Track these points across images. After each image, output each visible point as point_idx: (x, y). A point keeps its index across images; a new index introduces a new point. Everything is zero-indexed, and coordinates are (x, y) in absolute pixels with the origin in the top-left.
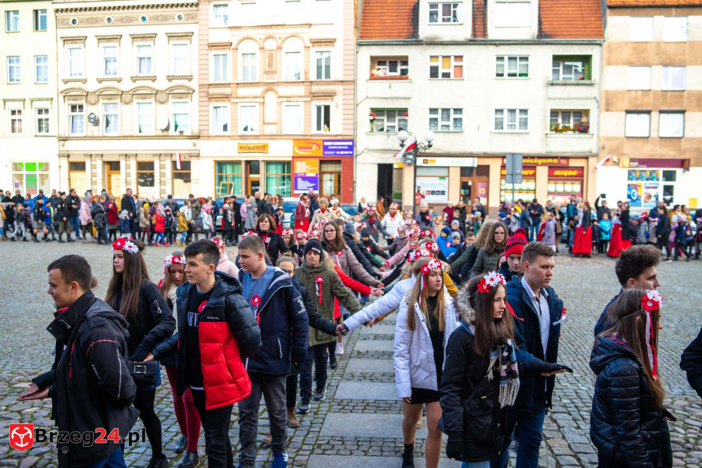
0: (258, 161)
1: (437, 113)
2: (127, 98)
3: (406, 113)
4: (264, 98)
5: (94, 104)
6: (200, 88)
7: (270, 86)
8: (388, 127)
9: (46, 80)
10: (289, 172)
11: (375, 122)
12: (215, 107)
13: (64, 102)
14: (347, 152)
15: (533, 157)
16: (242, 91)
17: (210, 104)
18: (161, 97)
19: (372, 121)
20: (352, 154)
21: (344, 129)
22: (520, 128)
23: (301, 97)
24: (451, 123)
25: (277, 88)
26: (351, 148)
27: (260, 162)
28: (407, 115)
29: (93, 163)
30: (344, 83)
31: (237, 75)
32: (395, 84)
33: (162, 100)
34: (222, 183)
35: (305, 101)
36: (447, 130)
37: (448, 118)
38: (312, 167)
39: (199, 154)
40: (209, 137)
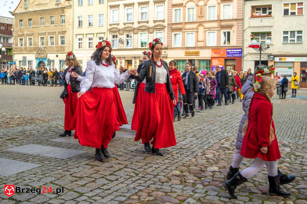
0: (194, 60)
1: (288, 34)
2: (136, 31)
3: (270, 34)
4: (198, 29)
5: (122, 35)
6: (168, 26)
7: (201, 23)
8: (261, 42)
9: (103, 24)
10: (210, 65)
11: (254, 39)
12: (175, 35)
13: (110, 34)
14: (238, 55)
16: (188, 26)
17: (173, 33)
18: (151, 30)
19: (252, 39)
20: (241, 56)
21: (237, 43)
23: (215, 28)
24: (296, 39)
25: (204, 24)
26: (241, 53)
27: (196, 60)
28: (271, 36)
29: (121, 61)
30: (237, 20)
31: (185, 19)
32: (265, 20)
33: (151, 32)
35: (217, 30)
36: (293, 43)
37: (294, 36)
38: (221, 62)
39: (167, 56)
40: (172, 48)
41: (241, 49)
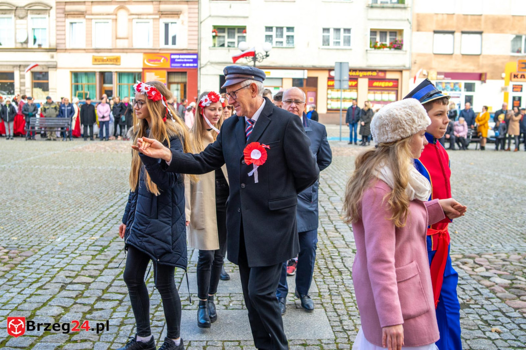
0: (111, 72)
1: (272, 31)
3: (244, 30)
4: (116, 15)
6: (57, 6)
7: (122, 4)
8: (229, 42)
11: (217, 38)
12: (71, 23)
14: (191, 65)
15: (355, 70)
16: (96, 9)
17: (67, 20)
18: (21, 13)
19: (214, 37)
20: (197, 67)
21: (189, 44)
22: (344, 45)
23: (150, 14)
24: (284, 39)
25: (128, 6)
26: (195, 61)
27: (113, 73)
28: (246, 33)
30: (189, 3)
32: (235, 4)
33: (21, 16)
34: (77, 92)
35: (154, 19)
36: (281, 46)
37: (282, 36)
38: (160, 78)
39: (56, 65)
40: (66, 50)
41: (197, 54)
